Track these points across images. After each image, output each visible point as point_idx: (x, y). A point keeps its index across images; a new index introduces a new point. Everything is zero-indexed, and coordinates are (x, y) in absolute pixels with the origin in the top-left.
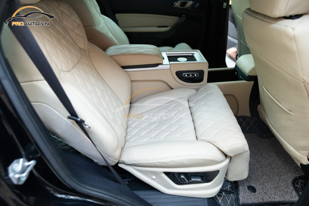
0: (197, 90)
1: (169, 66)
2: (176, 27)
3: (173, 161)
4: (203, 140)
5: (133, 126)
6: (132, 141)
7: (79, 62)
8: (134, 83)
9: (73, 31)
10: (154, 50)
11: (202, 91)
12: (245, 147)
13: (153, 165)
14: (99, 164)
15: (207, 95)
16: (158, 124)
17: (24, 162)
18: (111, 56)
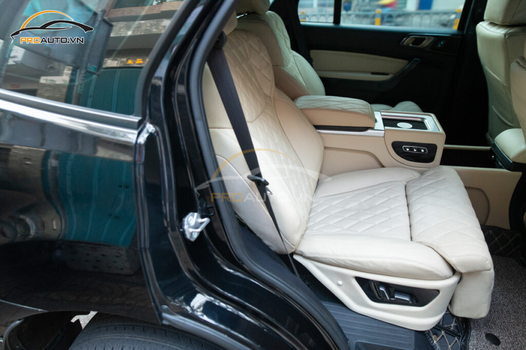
0: (422, 173)
1: (384, 132)
2: (401, 76)
3: (372, 262)
4: (421, 243)
5: (319, 210)
6: (315, 229)
7: (263, 112)
8: (328, 152)
9: (260, 71)
10: (363, 107)
11: (430, 175)
12: (485, 261)
13: (343, 263)
14: (271, 248)
15: (436, 182)
16: (355, 212)
17: (197, 218)
18: (301, 109)
